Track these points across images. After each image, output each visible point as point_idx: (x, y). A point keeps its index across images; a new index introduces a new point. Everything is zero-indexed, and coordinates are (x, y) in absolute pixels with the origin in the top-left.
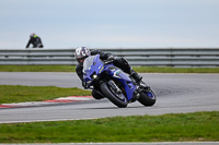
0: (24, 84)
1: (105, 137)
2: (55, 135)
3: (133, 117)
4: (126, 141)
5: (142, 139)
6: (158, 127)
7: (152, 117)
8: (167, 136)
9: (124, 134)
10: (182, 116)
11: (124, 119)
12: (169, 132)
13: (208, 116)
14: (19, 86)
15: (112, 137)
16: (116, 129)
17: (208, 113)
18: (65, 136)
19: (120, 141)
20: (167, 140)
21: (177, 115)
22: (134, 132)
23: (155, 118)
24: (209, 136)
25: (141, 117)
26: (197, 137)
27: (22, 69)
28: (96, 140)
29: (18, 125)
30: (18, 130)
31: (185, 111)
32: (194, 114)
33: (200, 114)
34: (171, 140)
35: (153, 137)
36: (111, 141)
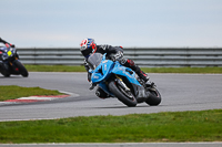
1: (68, 137)
2: (16, 135)
3: (96, 117)
5: (105, 140)
6: (121, 127)
7: (115, 117)
8: (131, 136)
9: (87, 135)
10: (145, 116)
11: (87, 119)
12: (132, 133)
13: (172, 117)
15: (74, 138)
16: (78, 129)
17: (172, 113)
18: (26, 136)
20: (130, 140)
21: (140, 115)
22: (97, 133)
23: (118, 118)
24: (173, 136)
25: (104, 118)
26: (160, 137)
28: (59, 141)
32: (158, 114)
34: (135, 140)
35: (116, 138)
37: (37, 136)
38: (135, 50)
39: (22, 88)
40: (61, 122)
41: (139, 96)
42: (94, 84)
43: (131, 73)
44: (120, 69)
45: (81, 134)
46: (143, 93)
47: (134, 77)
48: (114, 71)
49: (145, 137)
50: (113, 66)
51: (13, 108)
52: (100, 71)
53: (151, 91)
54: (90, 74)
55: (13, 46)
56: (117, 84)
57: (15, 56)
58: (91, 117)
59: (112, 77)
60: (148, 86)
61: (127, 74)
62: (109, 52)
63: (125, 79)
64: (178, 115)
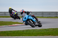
0: (4, 21)
1: (25, 35)
2: (12, 34)
3: (32, 30)
4: (30, 36)
5: (35, 36)
6: (39, 32)
7: (37, 30)
8: (42, 35)
9: (30, 34)
10: (45, 29)
11: (30, 30)
12: (42, 34)
14: (2, 22)
15: (27, 35)
16: (28, 33)
17: (52, 29)
18: (14, 35)
19: (29, 36)
20: (41, 36)
21: (44, 29)
22: (33, 34)
23: (38, 30)
24: (52, 35)
25: (34, 30)
26: (49, 35)
27: (3, 17)
28: (23, 36)
29: (2, 32)
30: (2, 33)
31: (46, 28)
33: (50, 29)
34: (43, 36)
35: (38, 35)
36: (27, 36)
37: (17, 34)
38: (43, 12)
39: (13, 22)
40: (23, 31)
41: (36, 25)
42: (24, 21)
43: (34, 19)
44: (31, 18)
45: (29, 34)
46: (37, 24)
47: (34, 20)
48: (29, 18)
49: (45, 35)
50: (29, 17)
51: (11, 27)
52: (25, 18)
53: (39, 23)
54: (23, 19)
55: (16, 11)
56: (30, 22)
57: (17, 14)
58: (31, 30)
59: (28, 20)
60: (38, 22)
61: (32, 19)
62: (28, 13)
63: (32, 20)
64: (54, 29)
